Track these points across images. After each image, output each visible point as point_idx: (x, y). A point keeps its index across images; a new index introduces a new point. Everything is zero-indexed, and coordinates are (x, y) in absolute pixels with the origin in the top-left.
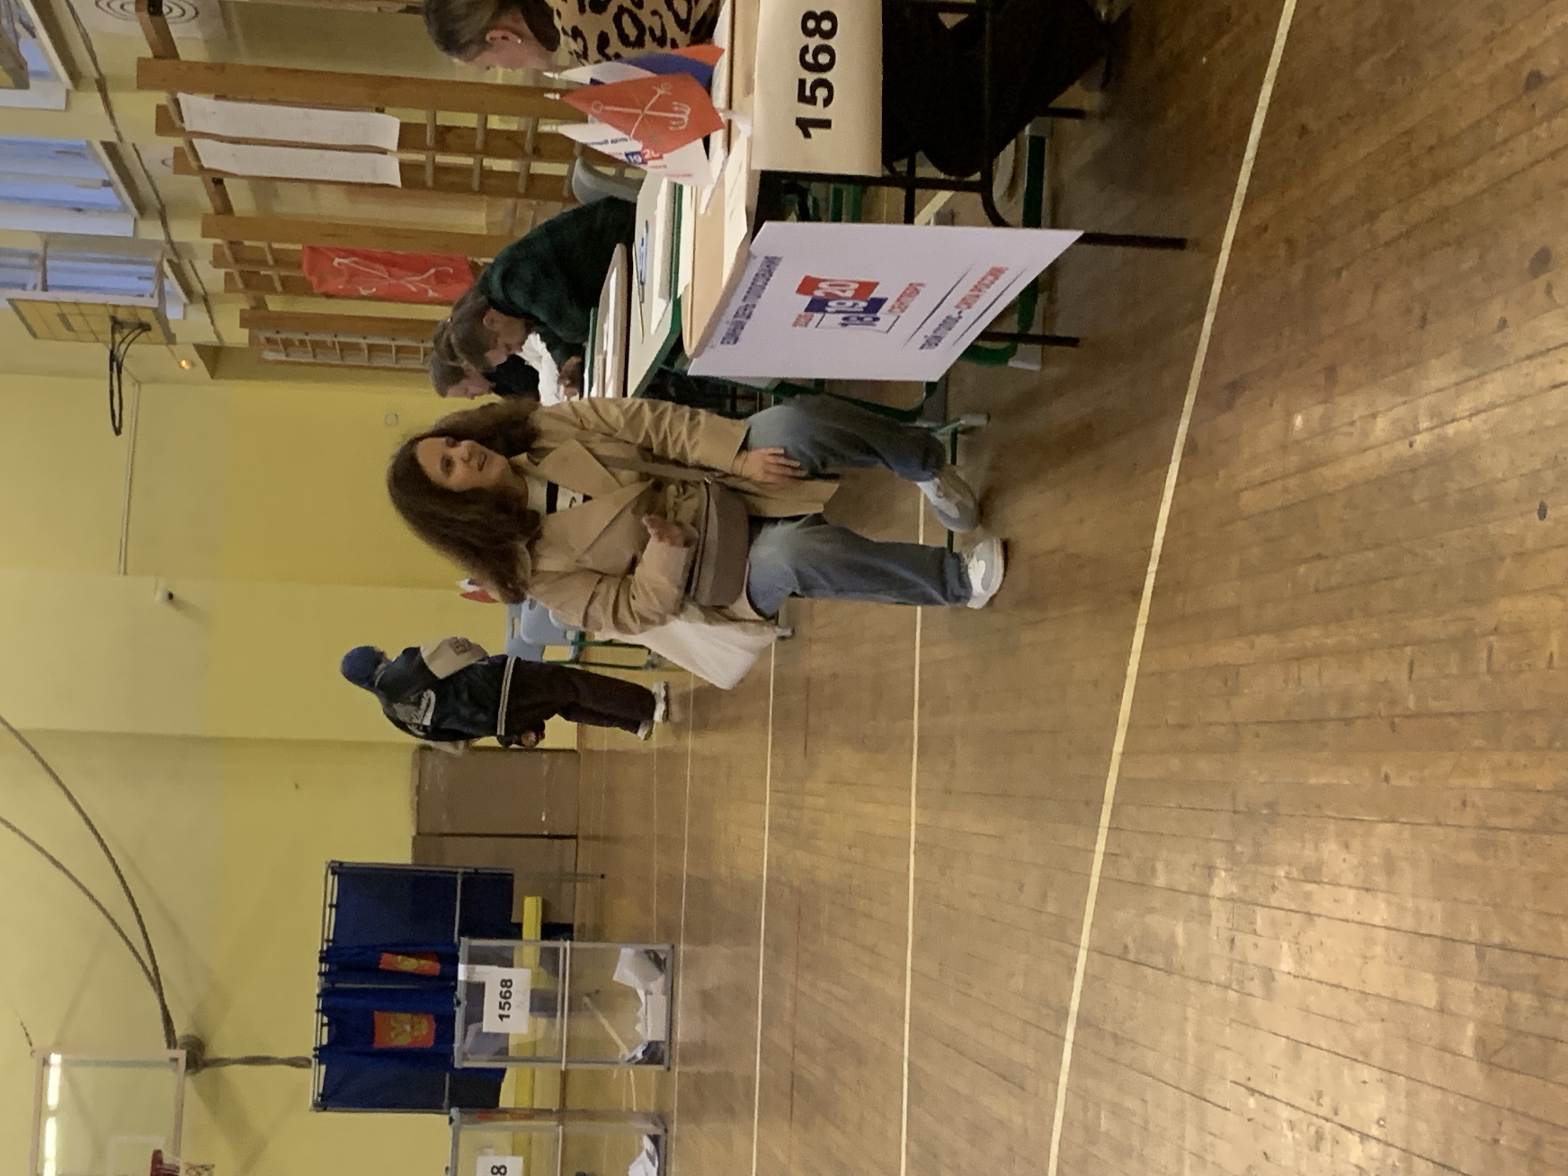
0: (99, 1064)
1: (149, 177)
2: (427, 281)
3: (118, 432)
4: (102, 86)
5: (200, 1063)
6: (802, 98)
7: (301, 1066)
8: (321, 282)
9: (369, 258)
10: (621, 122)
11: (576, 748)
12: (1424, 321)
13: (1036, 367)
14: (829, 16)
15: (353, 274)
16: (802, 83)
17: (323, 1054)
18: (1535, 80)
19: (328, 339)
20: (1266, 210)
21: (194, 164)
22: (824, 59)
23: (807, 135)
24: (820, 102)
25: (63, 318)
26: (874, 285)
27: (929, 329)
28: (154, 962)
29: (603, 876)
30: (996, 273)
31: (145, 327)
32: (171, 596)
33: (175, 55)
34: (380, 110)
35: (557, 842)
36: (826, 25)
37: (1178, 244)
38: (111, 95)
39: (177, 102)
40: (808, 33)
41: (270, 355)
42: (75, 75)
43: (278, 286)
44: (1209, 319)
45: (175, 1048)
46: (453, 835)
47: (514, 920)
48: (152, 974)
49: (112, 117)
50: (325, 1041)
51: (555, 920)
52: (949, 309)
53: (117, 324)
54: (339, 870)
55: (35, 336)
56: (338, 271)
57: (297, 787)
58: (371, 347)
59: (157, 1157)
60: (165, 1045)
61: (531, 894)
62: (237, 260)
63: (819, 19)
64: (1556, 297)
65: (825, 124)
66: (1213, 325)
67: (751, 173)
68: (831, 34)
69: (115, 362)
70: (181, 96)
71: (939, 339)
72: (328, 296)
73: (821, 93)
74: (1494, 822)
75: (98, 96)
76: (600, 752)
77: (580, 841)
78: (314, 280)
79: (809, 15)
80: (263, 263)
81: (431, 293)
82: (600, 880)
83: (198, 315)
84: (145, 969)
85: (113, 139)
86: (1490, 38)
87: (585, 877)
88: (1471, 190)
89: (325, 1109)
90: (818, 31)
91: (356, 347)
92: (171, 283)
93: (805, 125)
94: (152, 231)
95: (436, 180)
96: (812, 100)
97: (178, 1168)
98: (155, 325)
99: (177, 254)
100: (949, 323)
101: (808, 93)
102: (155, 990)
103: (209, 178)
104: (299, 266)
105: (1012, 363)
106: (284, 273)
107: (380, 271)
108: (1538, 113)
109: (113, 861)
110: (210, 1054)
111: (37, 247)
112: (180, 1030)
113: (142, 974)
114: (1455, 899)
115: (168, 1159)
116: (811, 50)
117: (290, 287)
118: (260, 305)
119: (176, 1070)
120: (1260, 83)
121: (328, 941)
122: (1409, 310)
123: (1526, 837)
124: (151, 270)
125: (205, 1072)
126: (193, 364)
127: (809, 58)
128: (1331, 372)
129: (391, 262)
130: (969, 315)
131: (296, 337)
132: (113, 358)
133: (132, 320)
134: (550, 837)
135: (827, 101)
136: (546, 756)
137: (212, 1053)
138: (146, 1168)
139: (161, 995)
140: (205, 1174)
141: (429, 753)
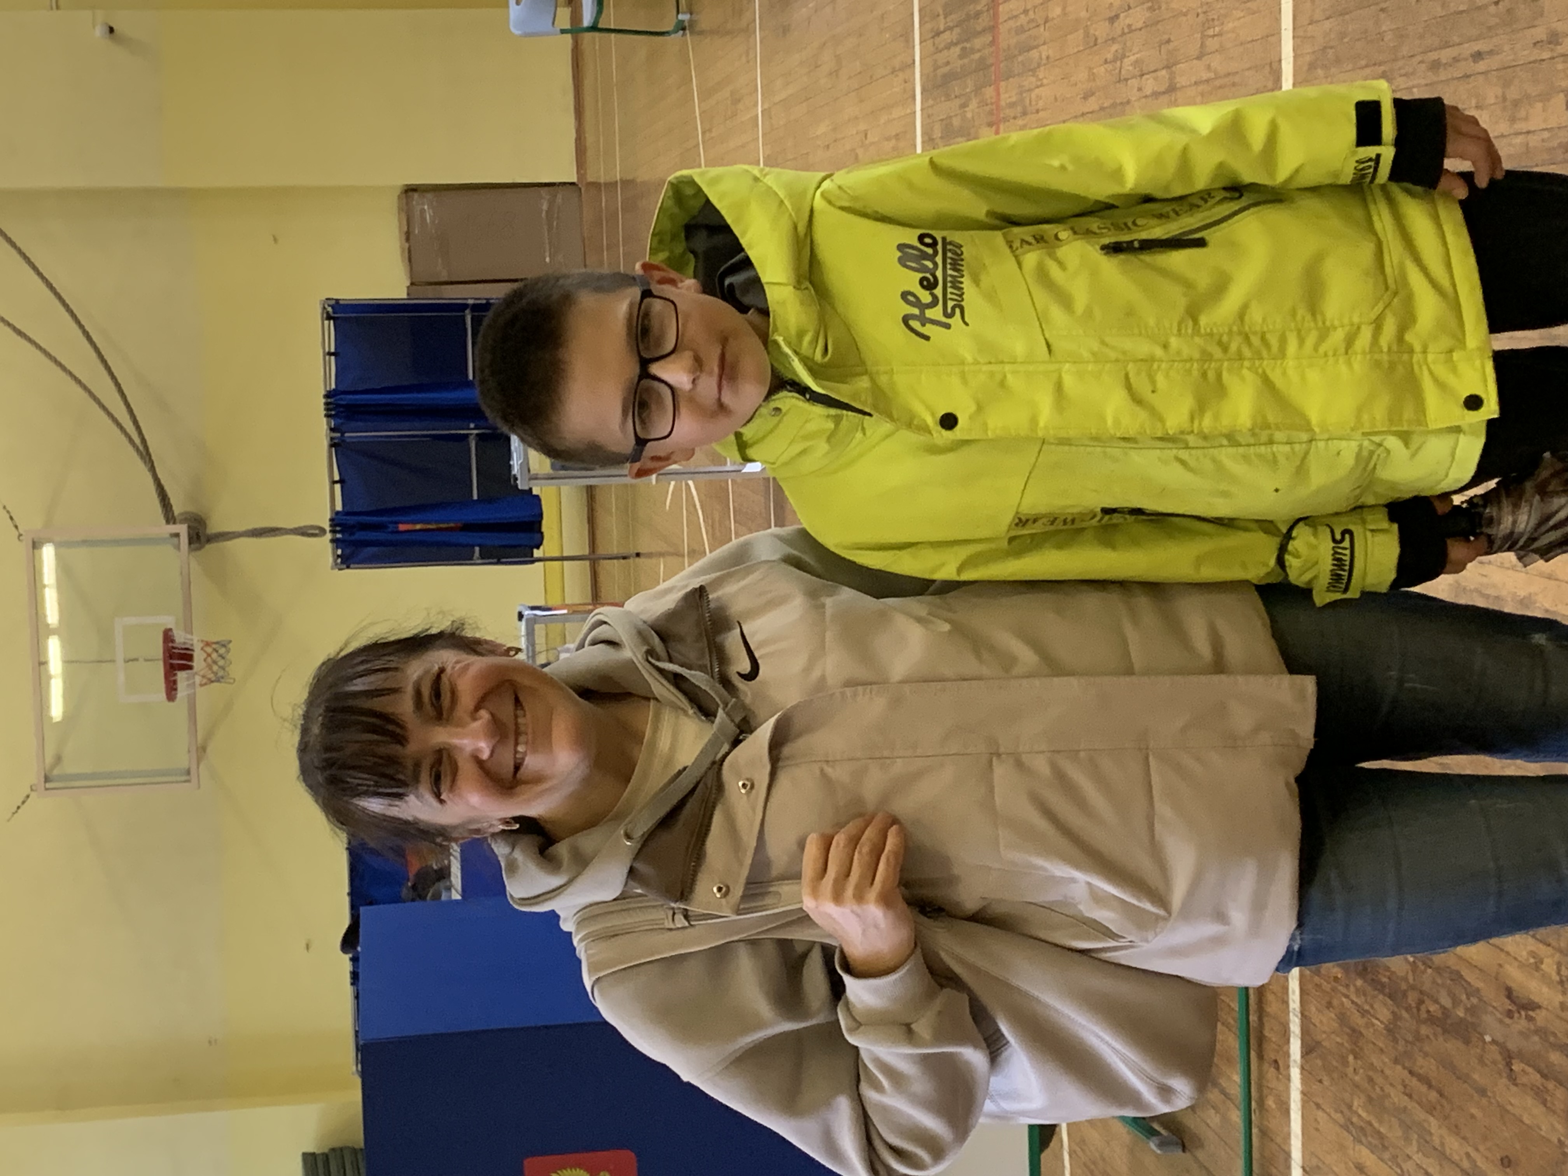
5: (203, 539)
7: (314, 537)
11: (575, 180)
17: (336, 522)
32: (112, 30)
45: (174, 523)
46: (453, 283)
48: (141, 448)
50: (339, 507)
57: (275, 240)
59: (168, 636)
60: (164, 522)
84: (131, 440)
89: (348, 568)
97: (192, 646)
102: (145, 463)
110: (212, 530)
112: (177, 504)
113: (130, 449)
115: (180, 638)
119: (178, 547)
125: (211, 547)
136: (544, 191)
137: (215, 526)
138: (157, 649)
139: (152, 469)
140: (222, 651)
141: (416, 195)
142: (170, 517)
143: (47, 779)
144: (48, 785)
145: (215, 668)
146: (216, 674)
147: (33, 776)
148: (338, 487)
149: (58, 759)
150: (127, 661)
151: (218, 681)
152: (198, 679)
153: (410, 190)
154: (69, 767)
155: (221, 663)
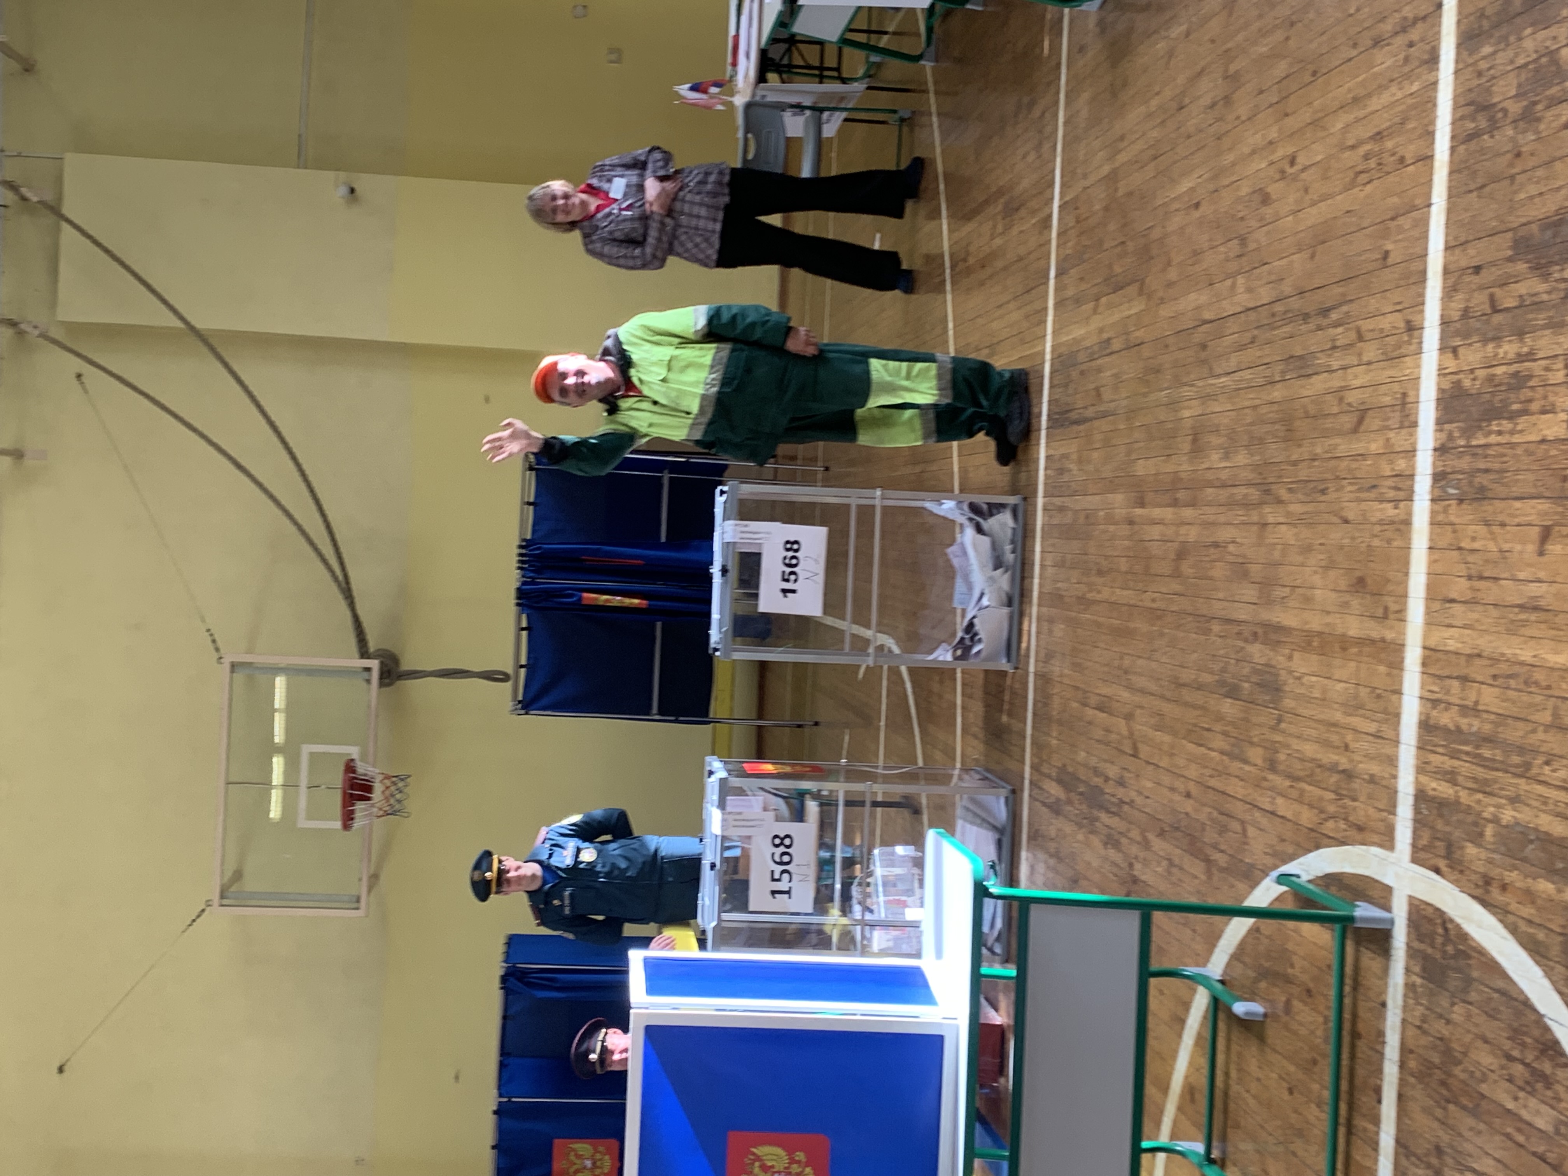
5: (394, 675)
28: (343, 568)
32: (352, 191)
45: (368, 658)
48: (343, 583)
57: (487, 400)
59: (350, 767)
60: (358, 656)
84: (334, 576)
89: (527, 714)
97: (372, 778)
102: (346, 600)
110: (402, 668)
112: (373, 640)
113: (331, 581)
115: (362, 768)
119: (368, 681)
125: (399, 684)
137: (406, 665)
138: (337, 778)
139: (351, 604)
140: (401, 784)
142: (364, 654)
143: (223, 895)
144: (225, 902)
145: (392, 801)
146: (391, 807)
148: (524, 634)
150: (309, 787)
151: (393, 814)
152: (375, 813)
154: (252, 883)
155: (398, 796)
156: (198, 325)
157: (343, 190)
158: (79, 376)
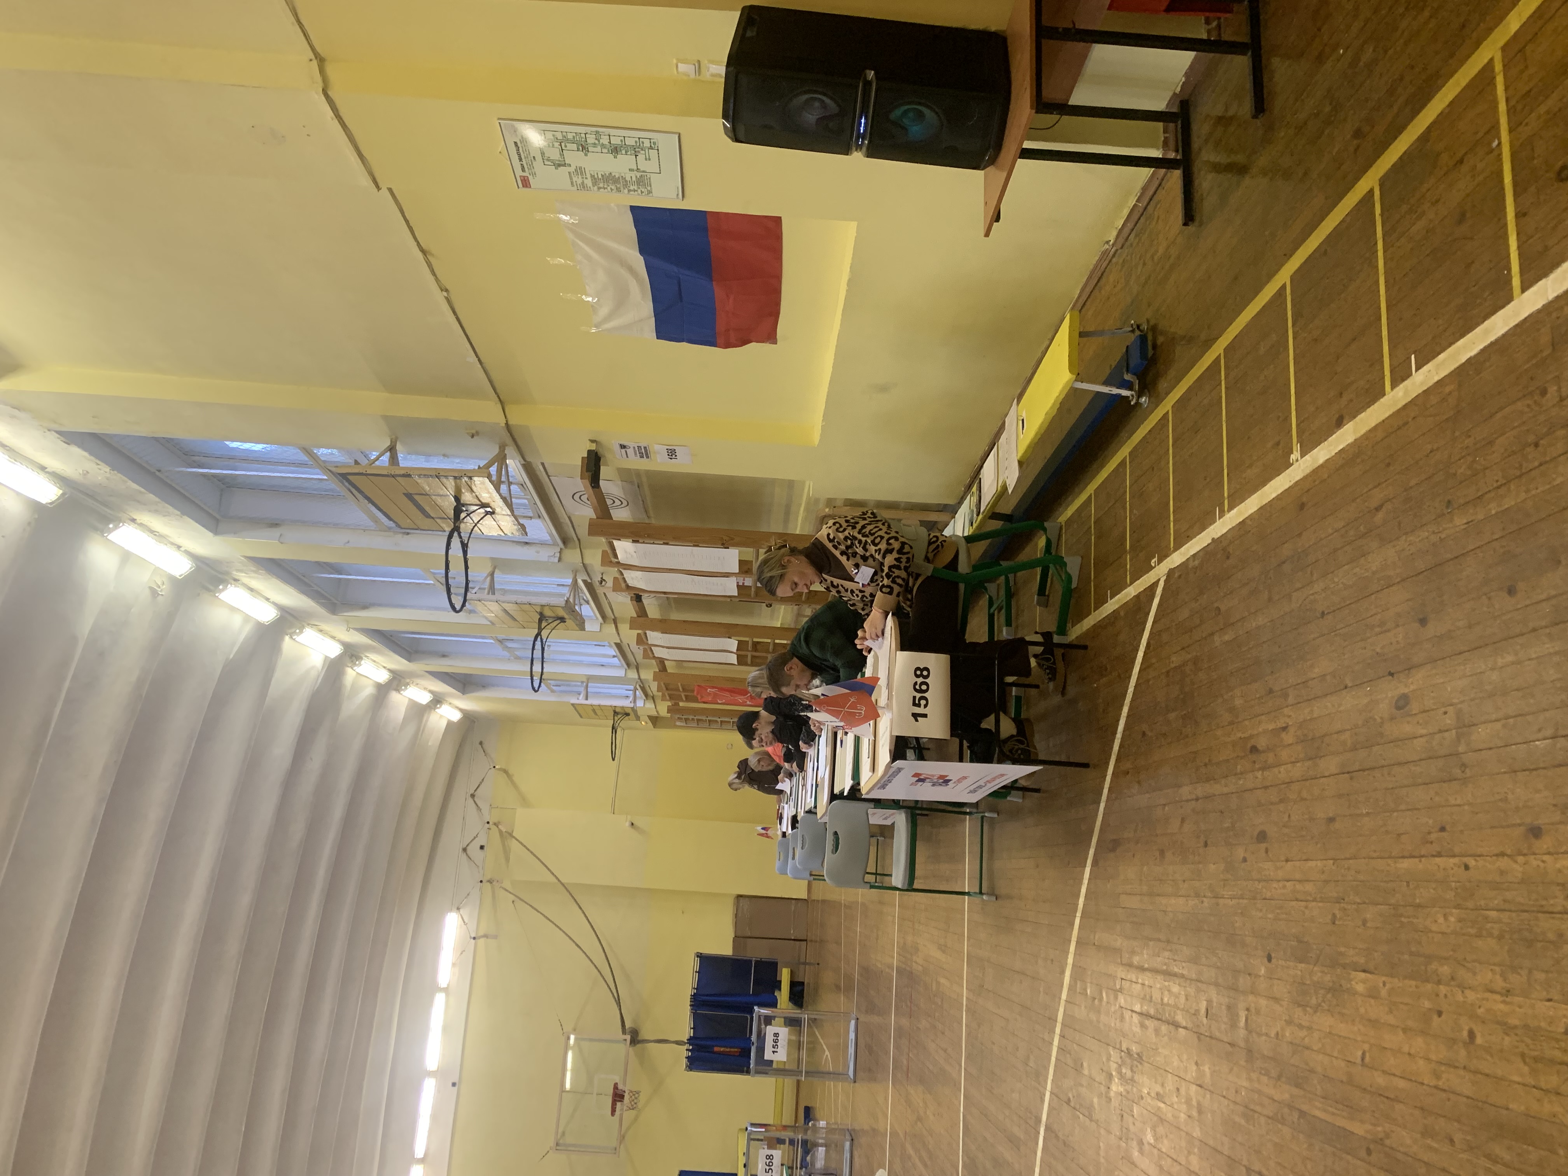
0: (591, 1040)
1: (632, 653)
2: (747, 698)
3: (613, 760)
4: (615, 621)
5: (636, 1041)
6: (914, 704)
7: (681, 1045)
8: (702, 697)
9: (722, 689)
10: (835, 714)
11: (806, 898)
12: (1206, 845)
13: (1020, 801)
14: (927, 669)
15: (715, 695)
16: (914, 698)
17: (691, 1040)
18: (1254, 749)
19: (704, 718)
20: (1127, 765)
21: (651, 655)
22: (924, 687)
23: (917, 720)
24: (922, 706)
25: (594, 710)
26: (947, 776)
27: (972, 788)
28: (617, 991)
29: (818, 964)
30: (1002, 775)
31: (628, 714)
32: (632, 824)
33: (646, 616)
34: (729, 638)
35: (798, 943)
36: (925, 673)
37: (1086, 766)
38: (619, 625)
39: (646, 633)
40: (917, 676)
41: (678, 723)
42: (604, 617)
43: (684, 699)
44: (1102, 806)
45: (625, 1034)
46: (750, 938)
47: (778, 979)
48: (617, 999)
49: (618, 634)
50: (692, 1035)
51: (796, 980)
52: (982, 783)
53: (616, 713)
54: (700, 956)
55: (581, 717)
56: (709, 694)
57: (683, 912)
58: (722, 722)
59: (616, 1087)
60: (622, 1032)
61: (786, 967)
62: (667, 689)
63: (922, 670)
64: (1270, 856)
65: (925, 716)
66: (1105, 809)
67: (891, 736)
68: (927, 677)
69: (614, 729)
70: (648, 632)
71: (976, 791)
72: (704, 703)
73: (923, 702)
74: (1252, 1107)
75: (613, 625)
76: (818, 901)
77: (809, 943)
78: (699, 697)
79: (918, 669)
80: (678, 690)
81: (748, 703)
82: (817, 966)
83: (650, 705)
84: (613, 995)
85: (619, 642)
86: (1231, 723)
87: (810, 964)
88: (1226, 790)
89: (691, 1070)
90: (921, 675)
91: (716, 721)
92: (639, 693)
93: (915, 716)
94: (633, 674)
95: (752, 662)
96: (919, 705)
97: (625, 1092)
98: (632, 714)
99: (642, 684)
100: (980, 787)
101: (917, 702)
102: (618, 1006)
103: (658, 660)
104: (693, 691)
105: (1008, 798)
106: (686, 694)
107: (727, 694)
108: (1257, 766)
109: (602, 945)
110: (640, 1038)
111: (585, 679)
112: (628, 1025)
113: (612, 999)
114: (1234, 1139)
115: (620, 1087)
116: (918, 683)
117: (688, 699)
118: (677, 704)
119: (626, 1045)
120: (1122, 706)
121: (694, 988)
122: (1198, 837)
123: (1270, 1121)
124: (632, 687)
125: (639, 1046)
126: (646, 723)
127: (917, 687)
128: (1162, 852)
129: (732, 691)
130: (989, 785)
131: (691, 717)
132: (613, 728)
133: (622, 711)
134: (794, 940)
135: (926, 706)
136: (793, 901)
137: (642, 1036)
138: (611, 1091)
139: (620, 1010)
140: (637, 1095)
141: (741, 898)
142: (624, 1032)
143: (557, 1144)
144: (558, 1148)
145: (633, 1103)
146: (632, 1106)
147: (552, 1143)
148: (692, 1030)
149: (563, 1134)
150: (597, 1094)
151: (633, 1109)
152: (625, 1108)
153: (739, 897)
154: (569, 1139)
155: (635, 1101)
156: (563, 881)
157: (628, 824)
158: (513, 902)
